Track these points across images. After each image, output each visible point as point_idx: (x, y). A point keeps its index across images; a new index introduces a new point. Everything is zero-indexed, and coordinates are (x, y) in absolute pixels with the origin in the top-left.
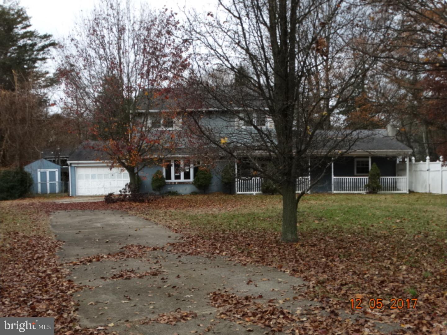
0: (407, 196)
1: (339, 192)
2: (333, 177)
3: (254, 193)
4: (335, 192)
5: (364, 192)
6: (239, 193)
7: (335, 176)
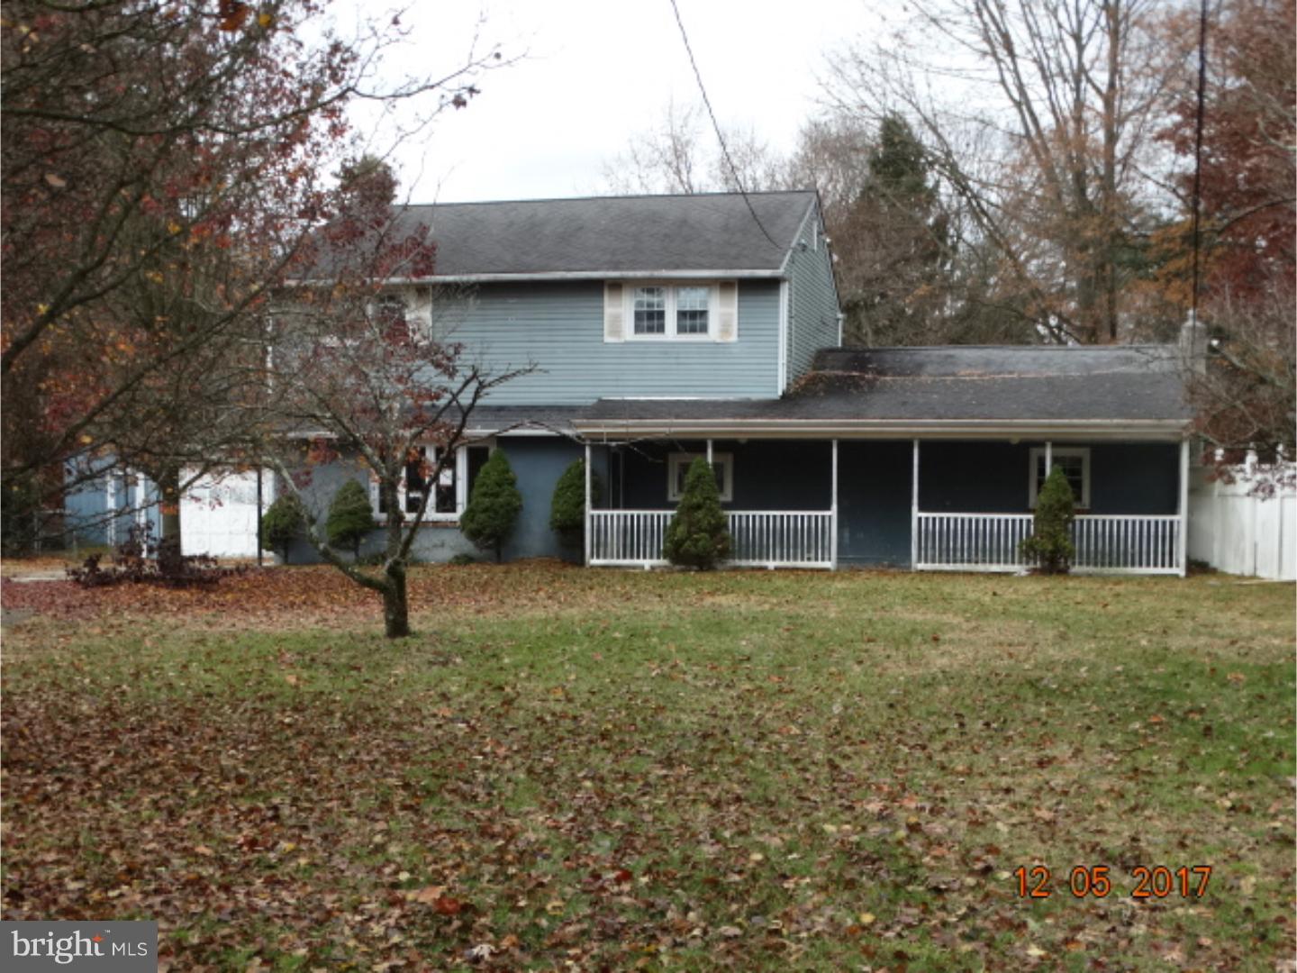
0: (1180, 587)
1: (937, 566)
2: (916, 513)
3: (647, 563)
4: (921, 566)
5: (1019, 569)
6: (595, 562)
7: (921, 509)
